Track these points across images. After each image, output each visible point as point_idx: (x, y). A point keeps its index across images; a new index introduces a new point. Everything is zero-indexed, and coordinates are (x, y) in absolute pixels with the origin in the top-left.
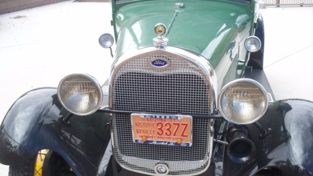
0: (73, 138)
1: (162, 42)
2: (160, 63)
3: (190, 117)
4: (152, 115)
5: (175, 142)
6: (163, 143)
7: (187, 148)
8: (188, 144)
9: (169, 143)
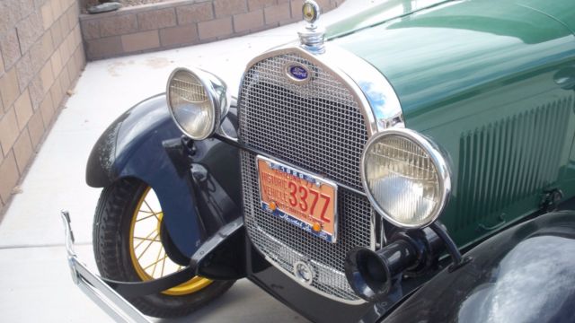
0: (211, 182)
1: (312, 36)
2: (300, 74)
3: (333, 184)
4: (282, 165)
5: (311, 225)
6: (296, 222)
7: (326, 243)
8: (329, 237)
9: (304, 225)
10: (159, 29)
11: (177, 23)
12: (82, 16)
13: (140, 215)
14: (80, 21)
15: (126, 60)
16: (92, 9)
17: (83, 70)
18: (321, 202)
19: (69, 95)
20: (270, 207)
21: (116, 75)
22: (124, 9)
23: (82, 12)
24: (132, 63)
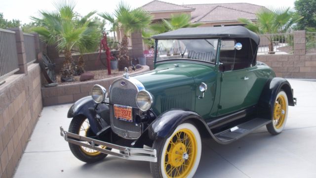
2: (124, 83)
3: (131, 107)
5: (127, 119)
6: (123, 119)
8: (131, 121)
9: (125, 120)
10: (73, 94)
11: (81, 91)
12: (43, 88)
13: (81, 129)
14: (41, 90)
15: (60, 106)
16: (46, 85)
17: (42, 109)
18: (129, 112)
19: (39, 116)
20: (117, 117)
21: (56, 111)
22: (59, 86)
23: (42, 87)
24: (62, 107)
